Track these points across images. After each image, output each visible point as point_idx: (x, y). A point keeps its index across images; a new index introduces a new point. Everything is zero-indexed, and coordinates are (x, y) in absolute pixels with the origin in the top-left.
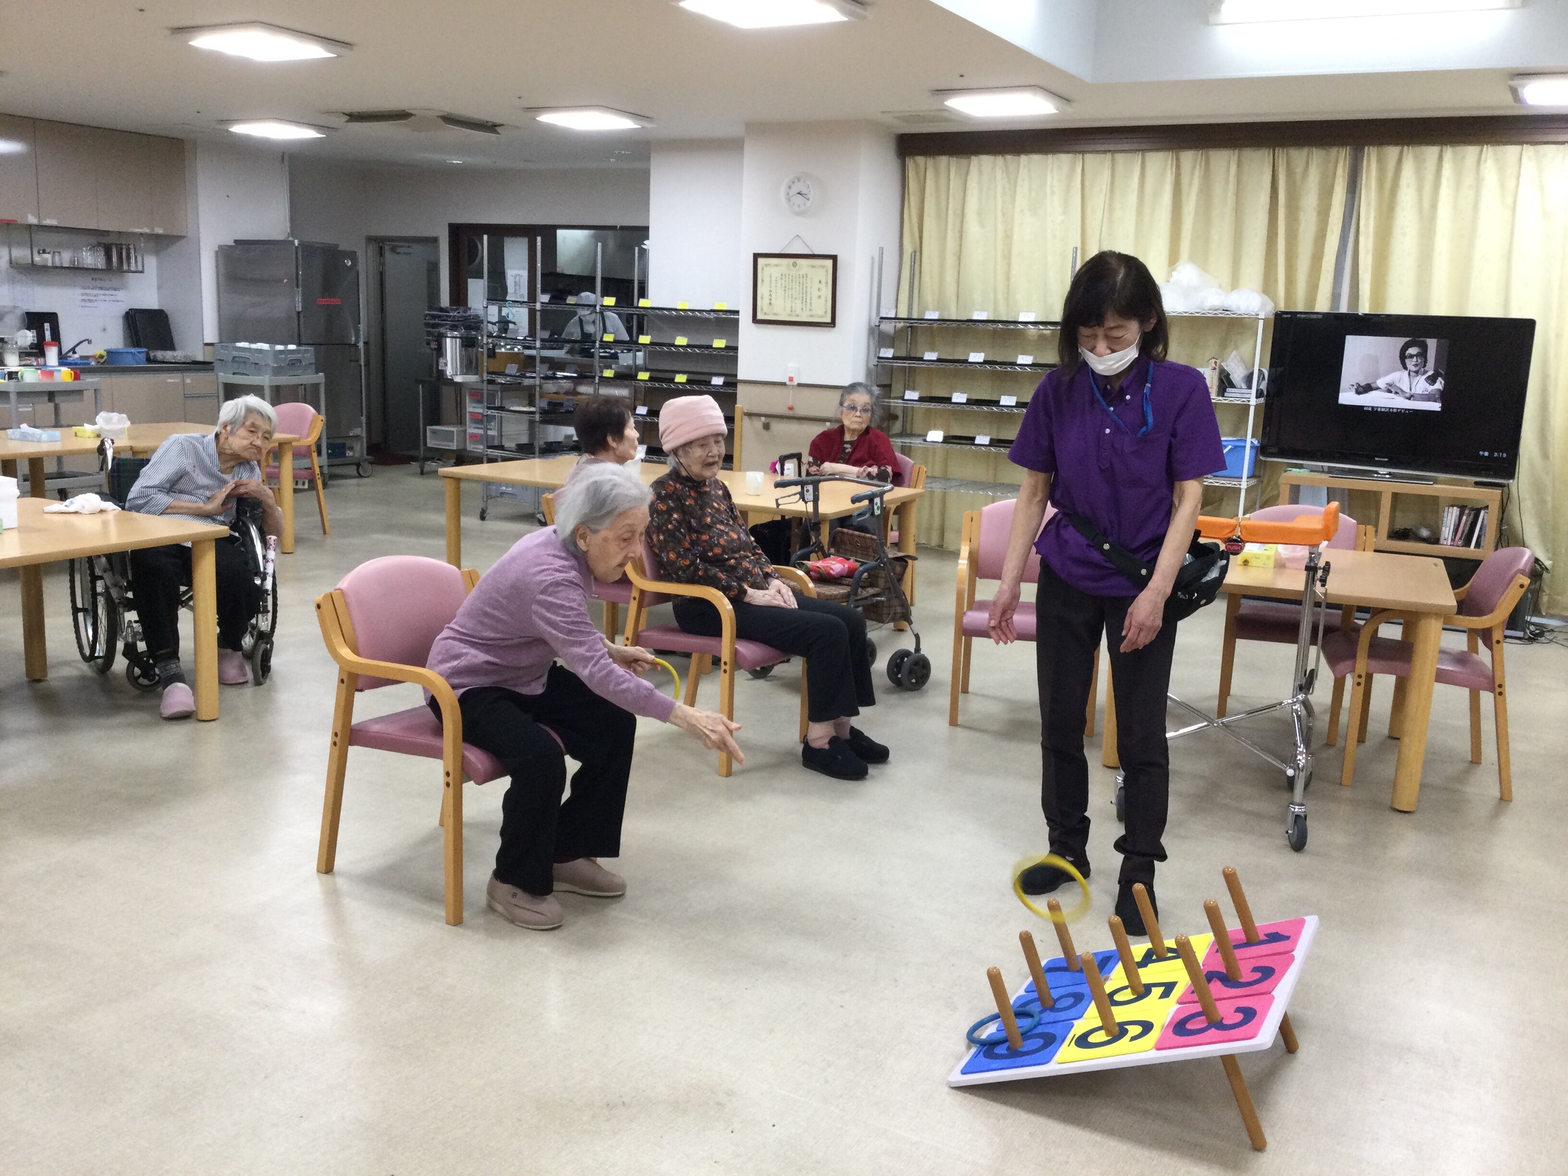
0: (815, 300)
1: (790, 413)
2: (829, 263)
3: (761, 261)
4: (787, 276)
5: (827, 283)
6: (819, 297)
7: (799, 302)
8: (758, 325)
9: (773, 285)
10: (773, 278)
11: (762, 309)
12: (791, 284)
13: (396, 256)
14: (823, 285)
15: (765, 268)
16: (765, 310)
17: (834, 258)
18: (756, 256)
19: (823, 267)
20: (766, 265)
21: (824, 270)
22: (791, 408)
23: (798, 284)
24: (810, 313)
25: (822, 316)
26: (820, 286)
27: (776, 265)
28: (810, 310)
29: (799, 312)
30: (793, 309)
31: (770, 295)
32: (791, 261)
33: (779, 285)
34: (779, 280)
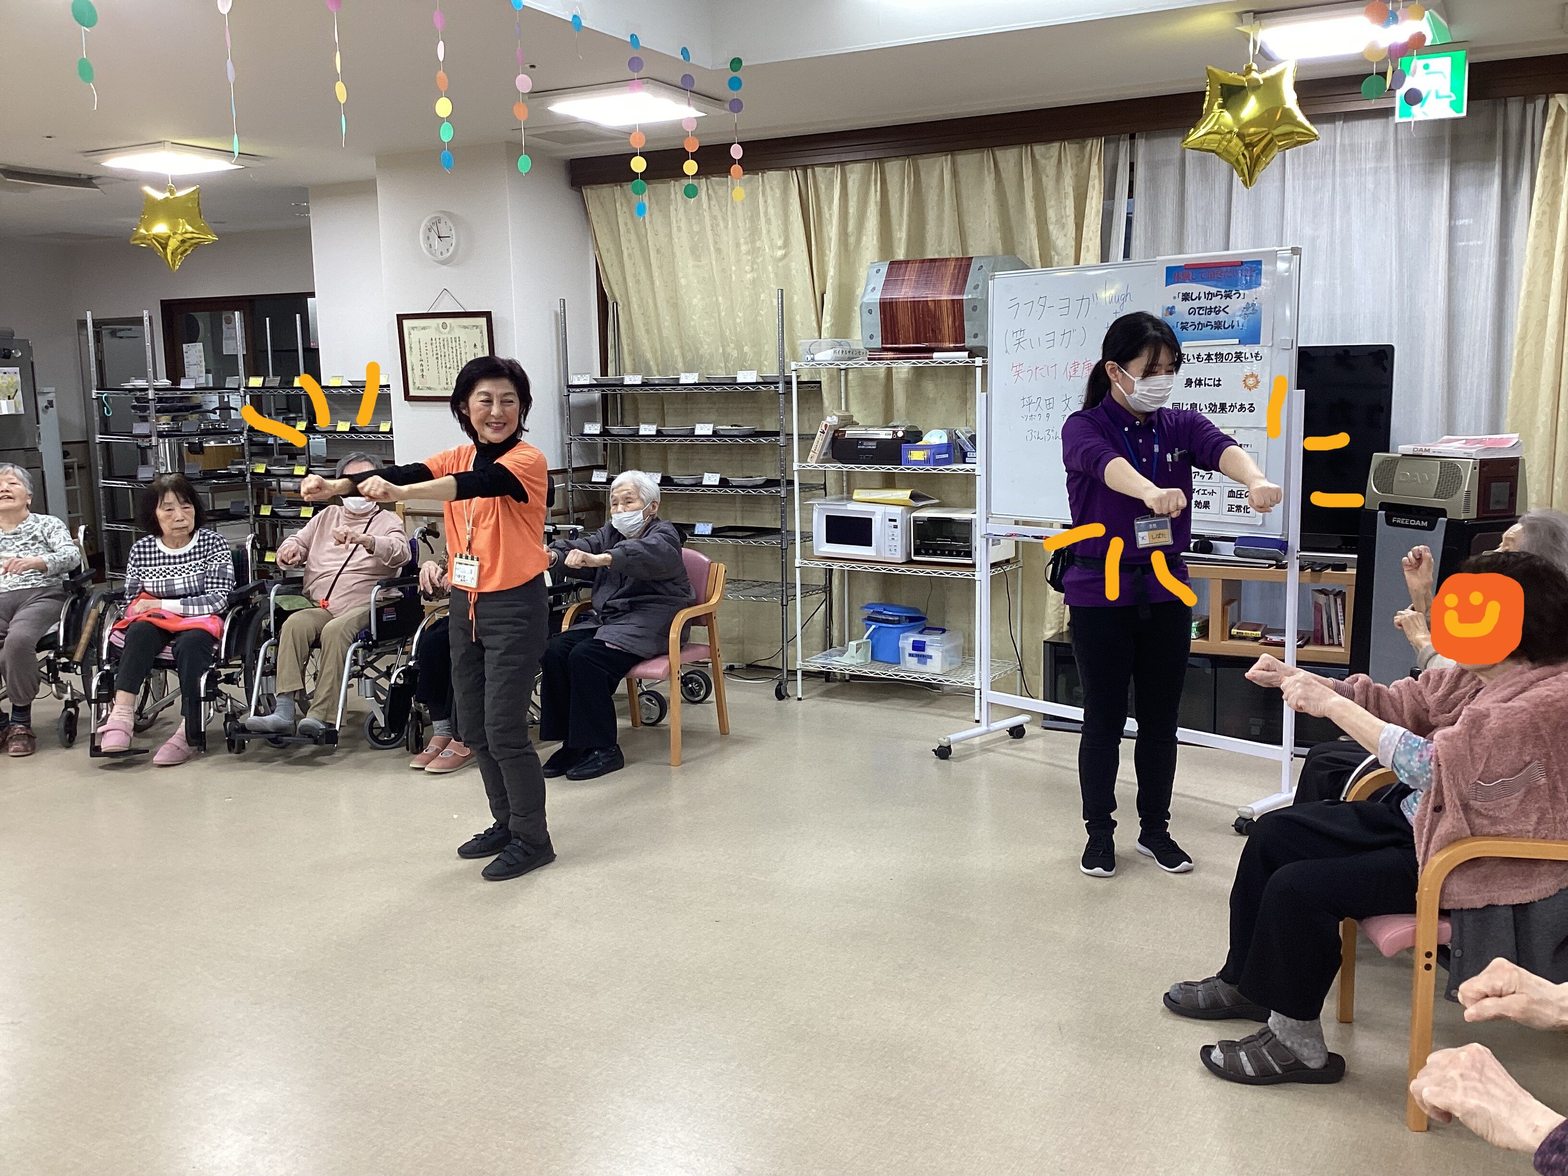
2: (483, 321)
3: (406, 323)
4: (438, 340)
5: (483, 347)
8: (412, 403)
9: (424, 353)
10: (423, 345)
11: (414, 383)
12: (443, 350)
13: (115, 341)
14: (479, 349)
15: (412, 332)
16: (417, 385)
17: (488, 315)
18: (401, 318)
19: (477, 327)
20: (413, 328)
21: (478, 331)
23: (450, 349)
27: (424, 328)
31: (422, 365)
32: (440, 321)
33: (430, 352)
34: (429, 348)
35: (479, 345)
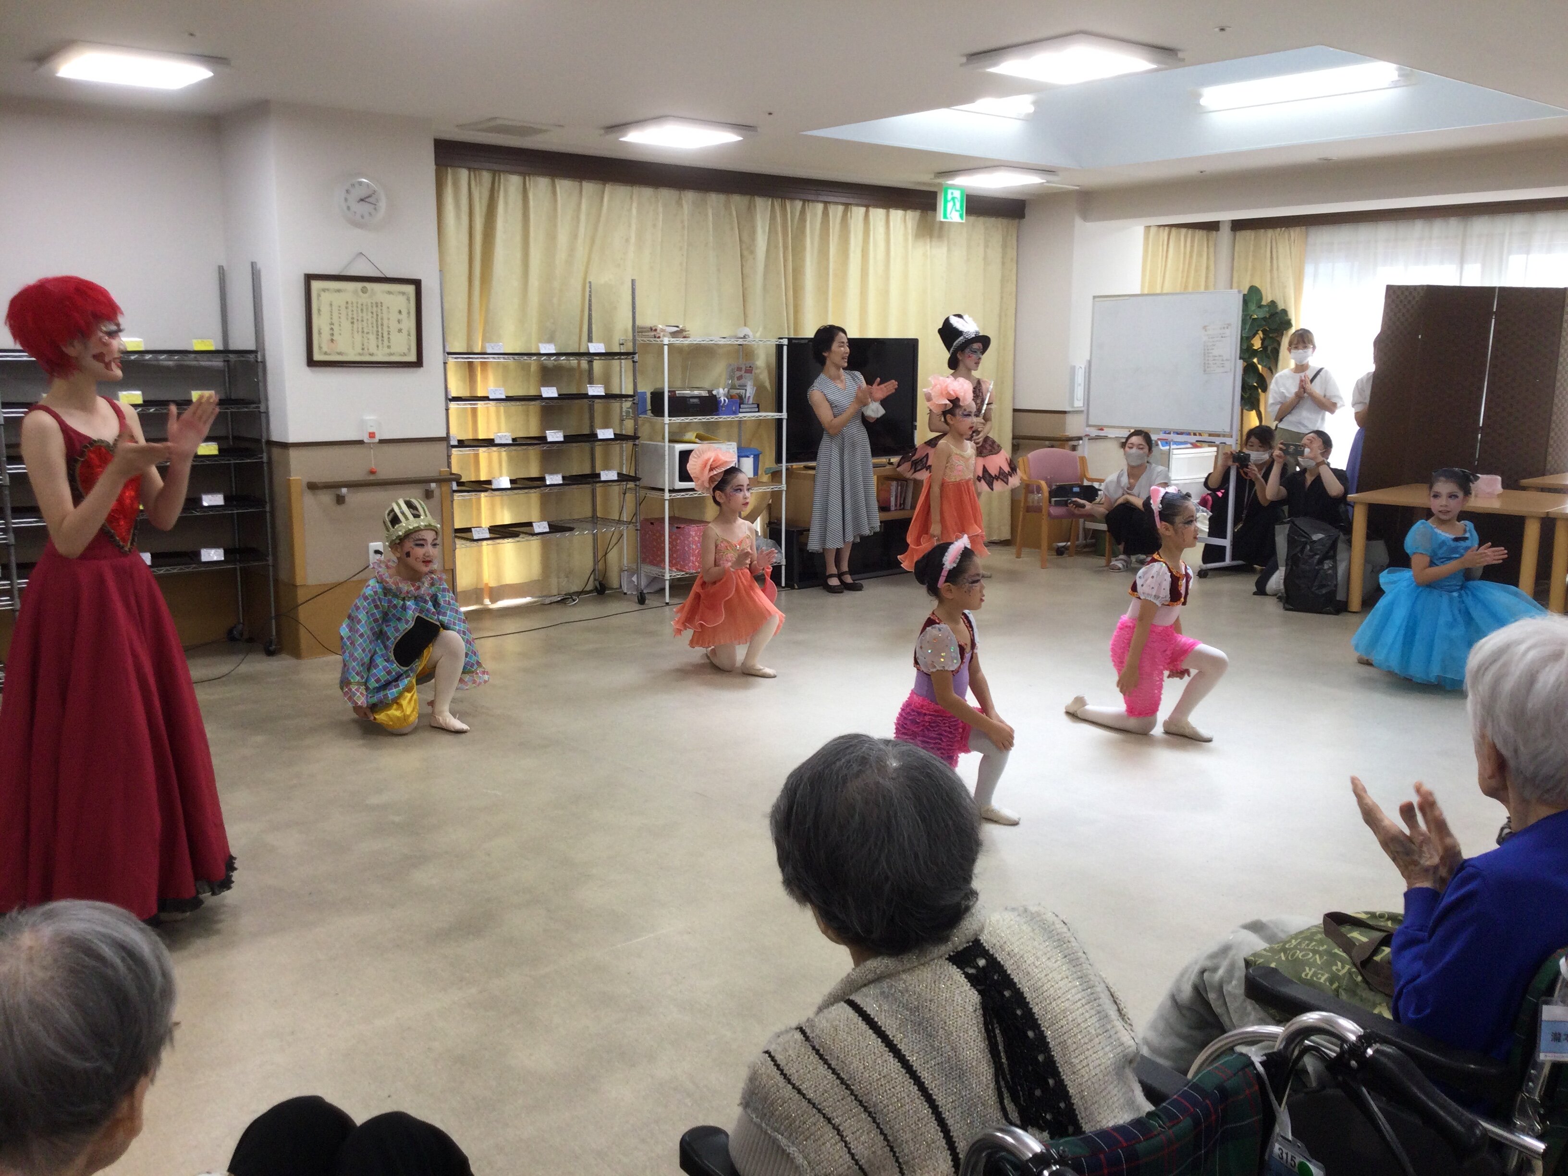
0: (395, 335)
1: (372, 477)
2: (411, 289)
3: (316, 285)
4: (355, 305)
6: (400, 331)
7: (372, 337)
8: (316, 368)
9: (335, 316)
11: (320, 348)
12: (360, 314)
14: (404, 315)
16: (325, 349)
17: (417, 283)
18: (309, 278)
19: (404, 293)
20: (324, 290)
21: (405, 297)
22: (372, 472)
23: (370, 314)
24: (387, 351)
25: (405, 355)
26: (400, 317)
27: (339, 291)
28: (389, 347)
29: (373, 349)
30: (365, 347)
31: (332, 329)
32: (359, 285)
33: (343, 317)
34: (343, 309)
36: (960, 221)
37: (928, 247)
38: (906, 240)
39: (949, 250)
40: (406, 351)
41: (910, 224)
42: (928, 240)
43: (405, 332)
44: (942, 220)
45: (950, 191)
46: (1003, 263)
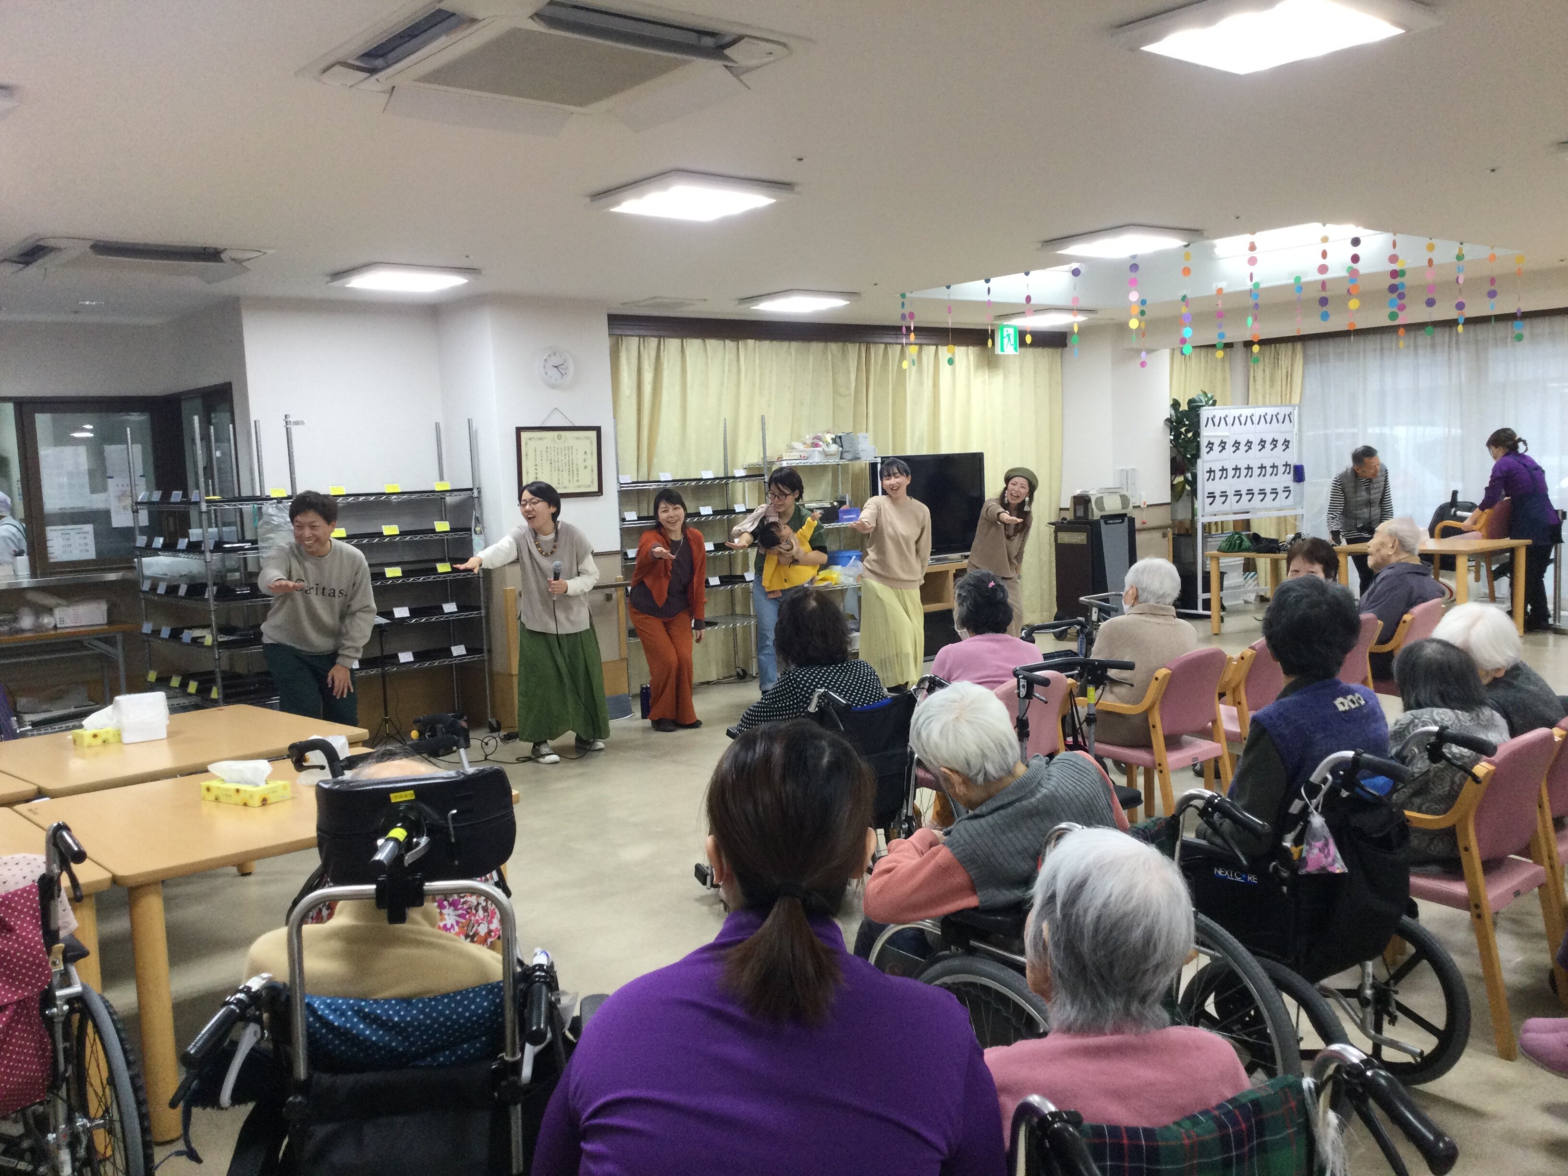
0: (582, 471)
2: (594, 434)
3: (524, 435)
4: (552, 449)
5: (592, 454)
6: (586, 467)
7: (566, 474)
9: (539, 459)
10: (538, 453)
12: (557, 456)
14: (588, 456)
15: (529, 442)
17: (598, 429)
18: (519, 430)
19: (588, 438)
20: (530, 439)
21: (588, 442)
23: (564, 456)
24: (577, 484)
25: (589, 486)
26: (586, 457)
27: (541, 439)
28: (578, 481)
29: (566, 483)
31: (536, 469)
32: (556, 433)
33: (544, 458)
34: (544, 453)
35: (589, 452)
36: (1014, 353)
37: (987, 376)
38: (969, 370)
39: (1005, 377)
40: (590, 483)
41: (971, 357)
42: (987, 370)
43: (589, 469)
44: (1000, 353)
45: (1005, 329)
46: (1050, 386)
